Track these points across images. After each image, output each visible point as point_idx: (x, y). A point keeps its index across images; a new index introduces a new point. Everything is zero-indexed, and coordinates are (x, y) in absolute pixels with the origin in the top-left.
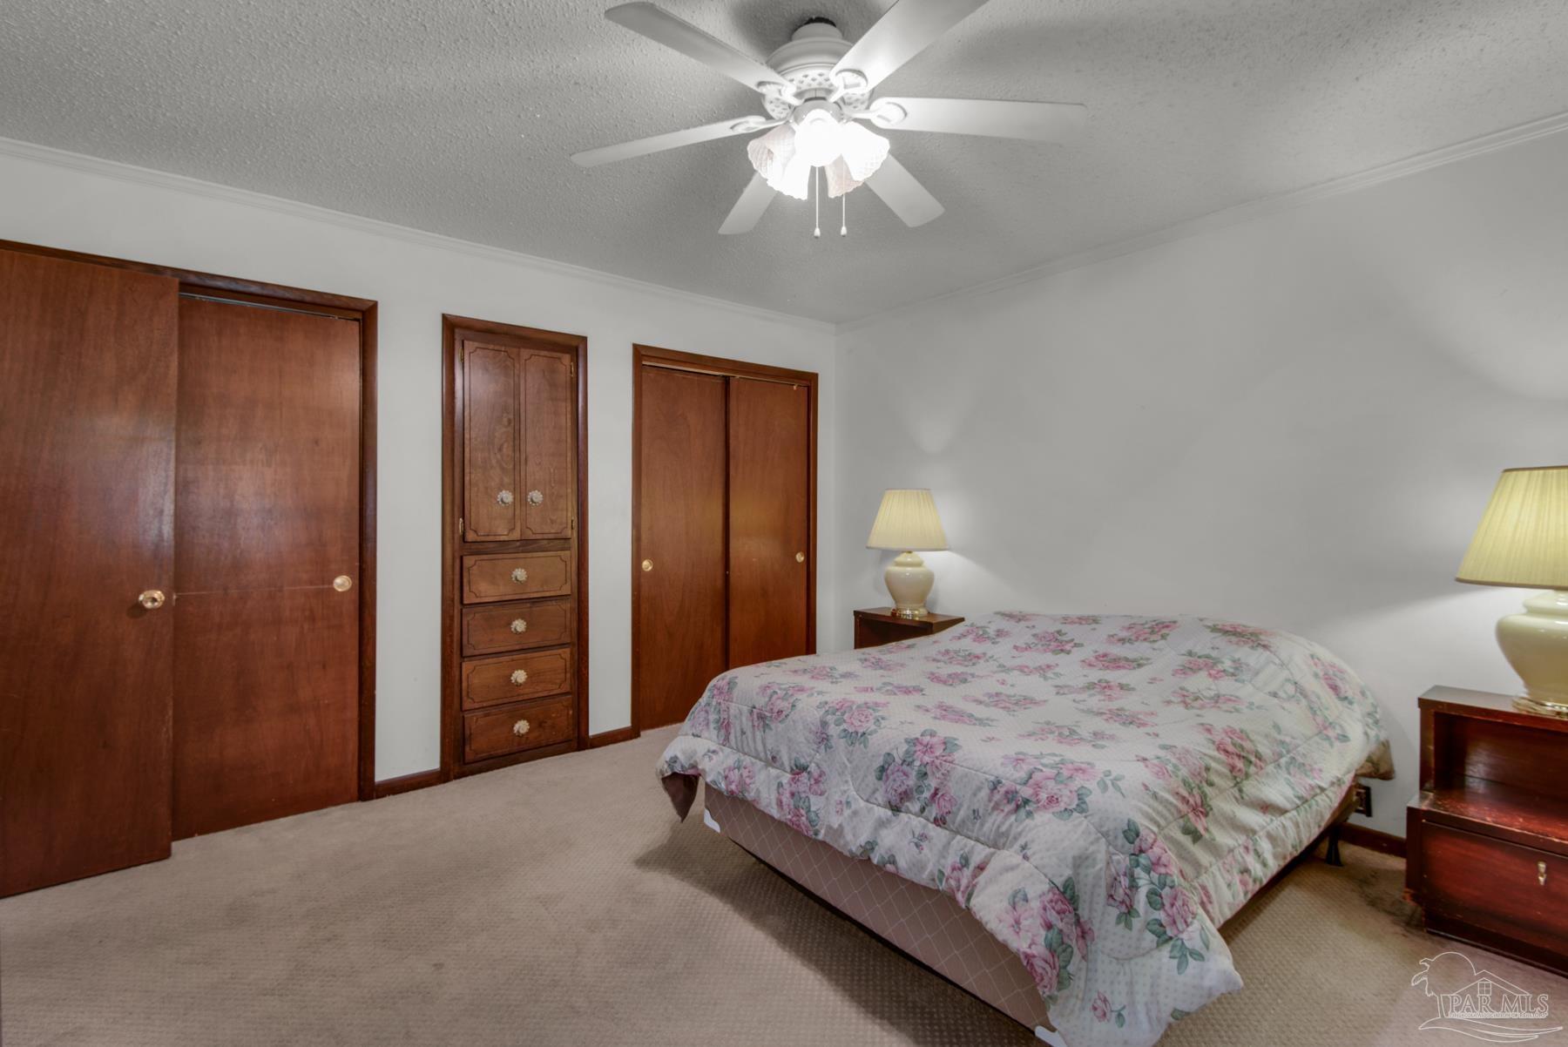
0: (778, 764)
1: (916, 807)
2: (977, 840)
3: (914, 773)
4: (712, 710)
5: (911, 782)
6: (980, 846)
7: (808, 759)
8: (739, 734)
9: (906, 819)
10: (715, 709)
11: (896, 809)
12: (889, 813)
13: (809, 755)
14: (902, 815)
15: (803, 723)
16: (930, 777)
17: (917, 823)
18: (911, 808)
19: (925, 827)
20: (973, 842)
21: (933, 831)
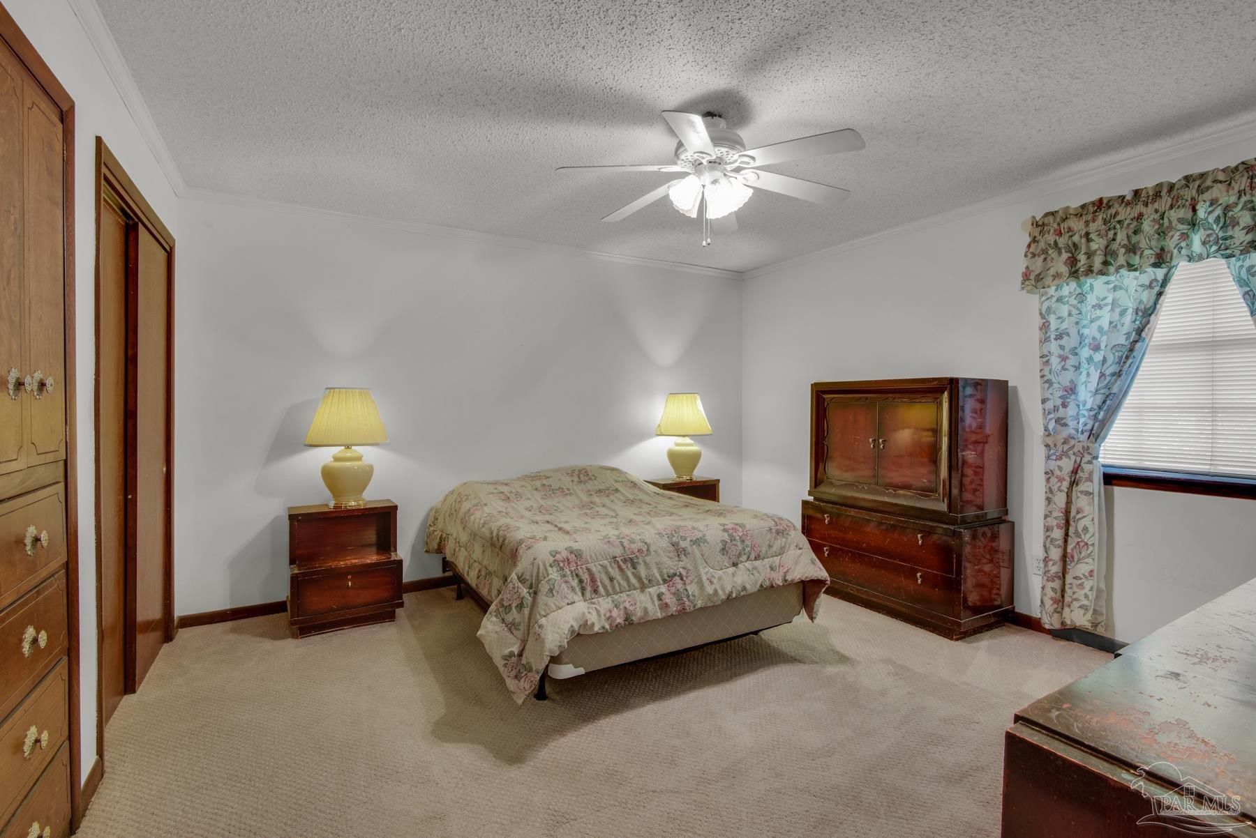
0: (654, 583)
1: (745, 558)
2: (772, 556)
3: (739, 543)
4: (571, 578)
5: (740, 547)
6: (775, 558)
7: (675, 568)
8: (607, 582)
9: (742, 566)
10: (572, 576)
11: (735, 565)
12: (734, 568)
13: (675, 566)
14: (740, 565)
15: (661, 549)
16: (746, 541)
17: (748, 564)
18: (743, 560)
19: (752, 564)
20: (772, 559)
21: (757, 563)
